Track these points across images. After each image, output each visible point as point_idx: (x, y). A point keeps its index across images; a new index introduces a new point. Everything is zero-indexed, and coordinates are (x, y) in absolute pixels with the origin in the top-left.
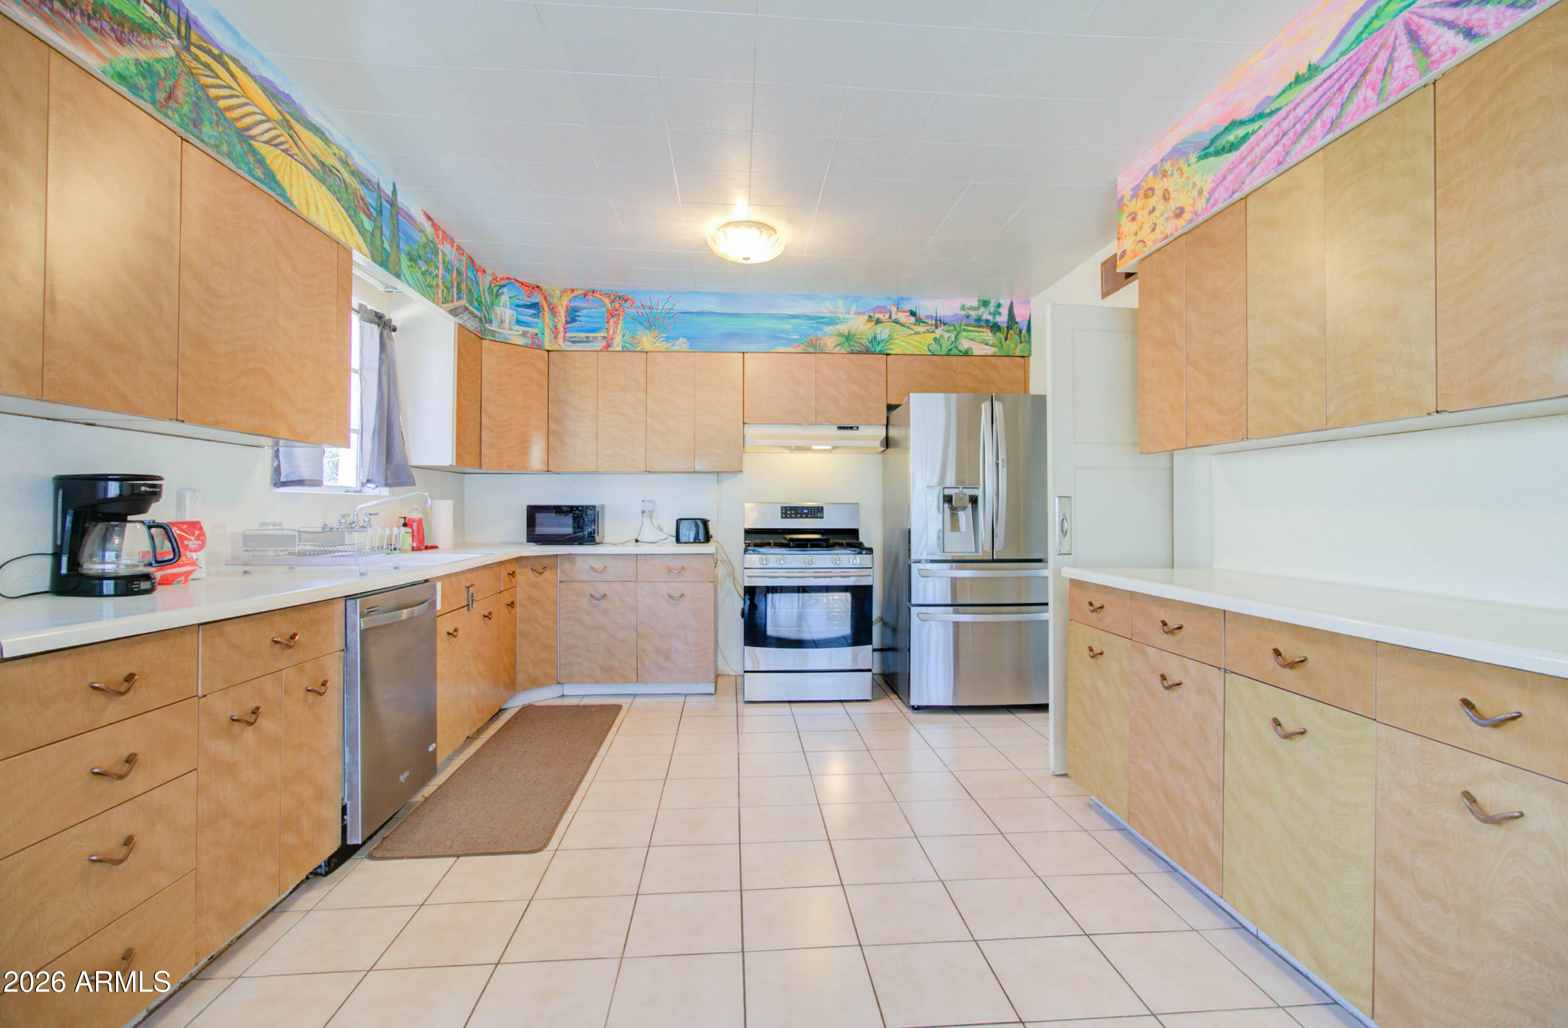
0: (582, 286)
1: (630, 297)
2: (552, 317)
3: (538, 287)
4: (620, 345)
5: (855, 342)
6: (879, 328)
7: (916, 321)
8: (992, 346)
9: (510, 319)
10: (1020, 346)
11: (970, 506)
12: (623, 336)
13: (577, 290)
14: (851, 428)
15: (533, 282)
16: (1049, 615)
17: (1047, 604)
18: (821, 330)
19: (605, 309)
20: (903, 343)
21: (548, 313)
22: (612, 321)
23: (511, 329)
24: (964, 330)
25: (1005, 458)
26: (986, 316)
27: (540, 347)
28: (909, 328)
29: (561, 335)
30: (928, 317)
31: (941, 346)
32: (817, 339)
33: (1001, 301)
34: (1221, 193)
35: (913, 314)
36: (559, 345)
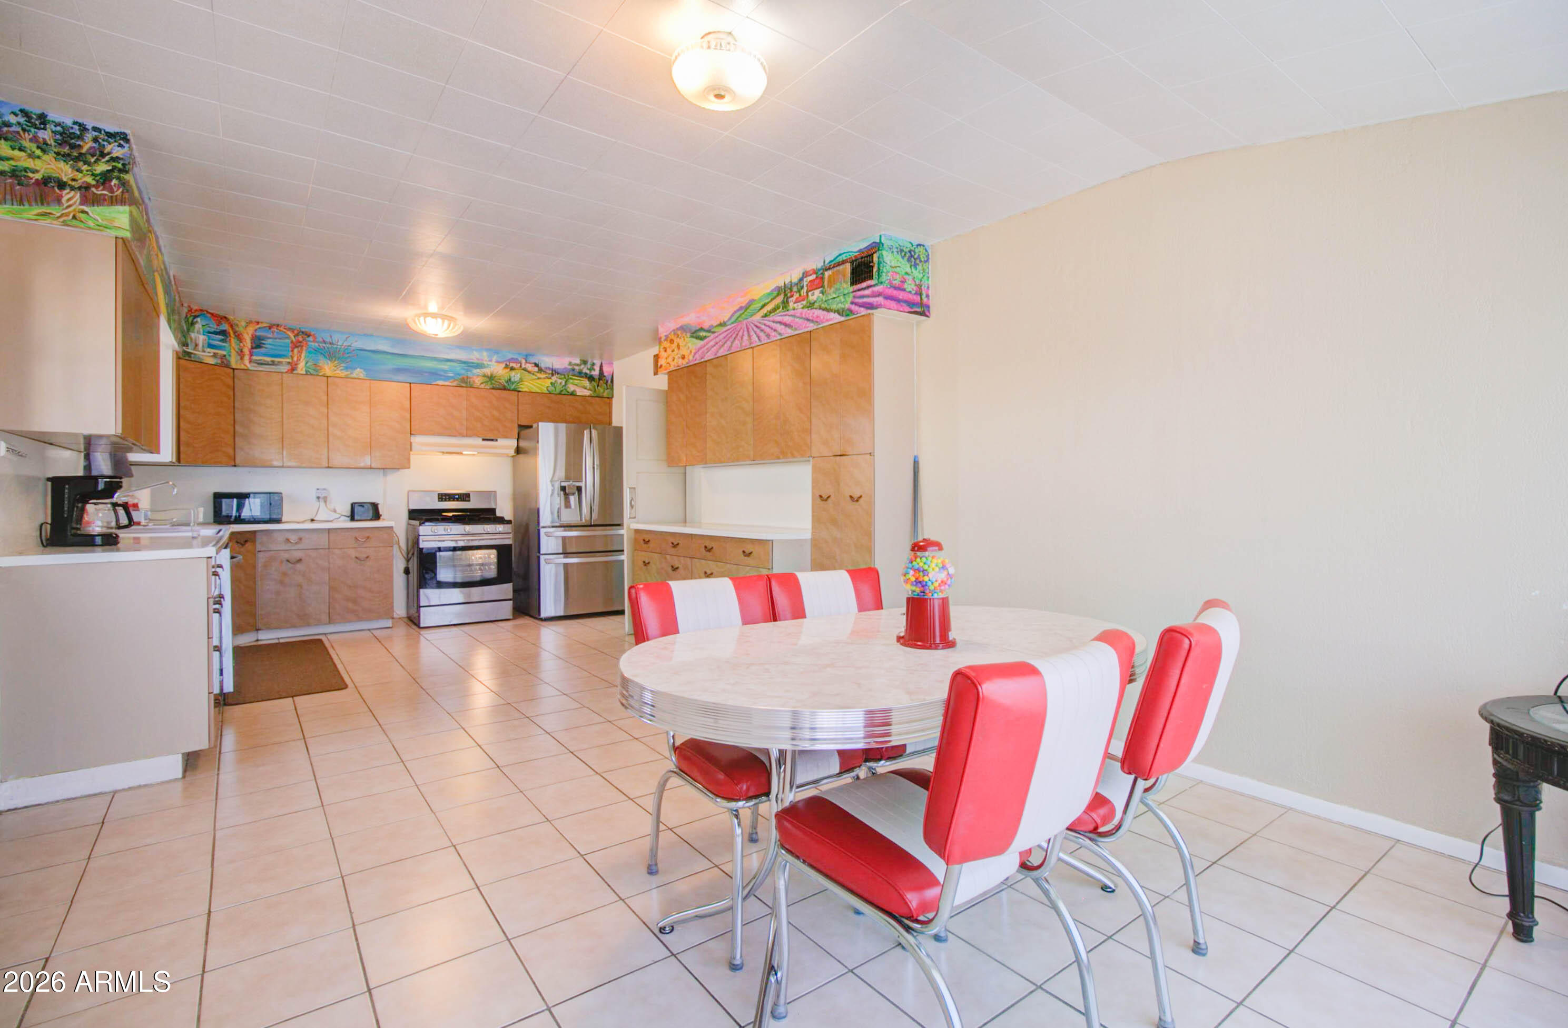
0: (266, 320)
1: (312, 333)
2: (238, 342)
3: (225, 318)
4: (304, 369)
5: (496, 381)
6: (513, 373)
7: (539, 369)
8: (589, 390)
9: (203, 343)
10: (606, 391)
11: (577, 492)
12: (306, 363)
13: (262, 323)
14: (492, 440)
15: (221, 313)
16: (624, 557)
17: (623, 551)
18: (470, 371)
19: (288, 341)
20: (529, 385)
21: (234, 338)
22: (296, 350)
23: (204, 351)
24: (571, 379)
25: (598, 463)
26: (585, 370)
27: (228, 366)
28: (533, 374)
29: (247, 358)
30: (546, 368)
31: (555, 388)
32: (467, 377)
33: (595, 361)
34: (697, 356)
35: (536, 365)
36: (245, 365)
